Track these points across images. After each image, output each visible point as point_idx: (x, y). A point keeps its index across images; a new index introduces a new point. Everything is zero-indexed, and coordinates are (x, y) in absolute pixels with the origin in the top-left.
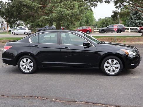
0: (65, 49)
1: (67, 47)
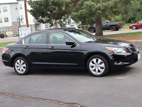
0: (52, 49)
1: (54, 47)
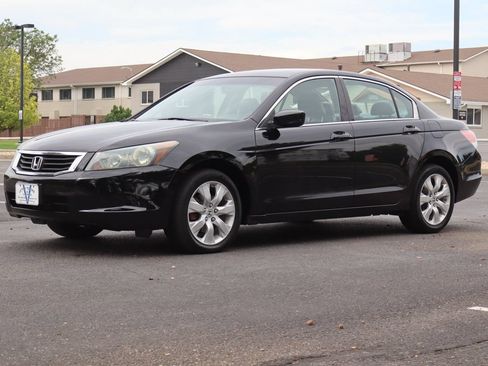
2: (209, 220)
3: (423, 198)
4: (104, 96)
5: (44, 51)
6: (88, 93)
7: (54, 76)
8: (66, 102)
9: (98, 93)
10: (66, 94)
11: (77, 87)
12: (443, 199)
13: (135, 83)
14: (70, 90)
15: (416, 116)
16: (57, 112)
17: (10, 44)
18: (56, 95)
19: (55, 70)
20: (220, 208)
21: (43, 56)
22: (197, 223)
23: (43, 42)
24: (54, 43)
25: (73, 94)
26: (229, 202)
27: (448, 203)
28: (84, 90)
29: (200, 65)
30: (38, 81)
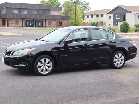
2: (44, 67)
3: (115, 60)
4: (101, 17)
5: (87, 6)
6: (97, 16)
7: (89, 12)
8: (92, 18)
9: (100, 16)
10: (92, 16)
11: (95, 15)
12: (122, 60)
13: (107, 14)
14: (93, 16)
15: (114, 38)
16: (90, 21)
17: (79, 5)
18: (90, 16)
19: (89, 11)
20: (47, 65)
21: (87, 7)
22: (40, 68)
23: (86, 4)
24: (89, 4)
25: (94, 16)
26: (51, 63)
27: (123, 61)
28: (96, 15)
29: (123, 9)
30: (86, 13)
